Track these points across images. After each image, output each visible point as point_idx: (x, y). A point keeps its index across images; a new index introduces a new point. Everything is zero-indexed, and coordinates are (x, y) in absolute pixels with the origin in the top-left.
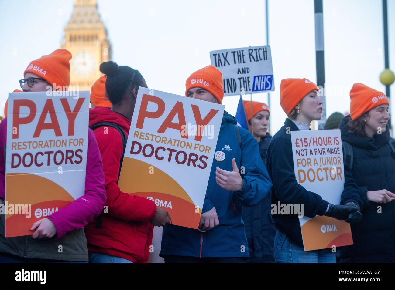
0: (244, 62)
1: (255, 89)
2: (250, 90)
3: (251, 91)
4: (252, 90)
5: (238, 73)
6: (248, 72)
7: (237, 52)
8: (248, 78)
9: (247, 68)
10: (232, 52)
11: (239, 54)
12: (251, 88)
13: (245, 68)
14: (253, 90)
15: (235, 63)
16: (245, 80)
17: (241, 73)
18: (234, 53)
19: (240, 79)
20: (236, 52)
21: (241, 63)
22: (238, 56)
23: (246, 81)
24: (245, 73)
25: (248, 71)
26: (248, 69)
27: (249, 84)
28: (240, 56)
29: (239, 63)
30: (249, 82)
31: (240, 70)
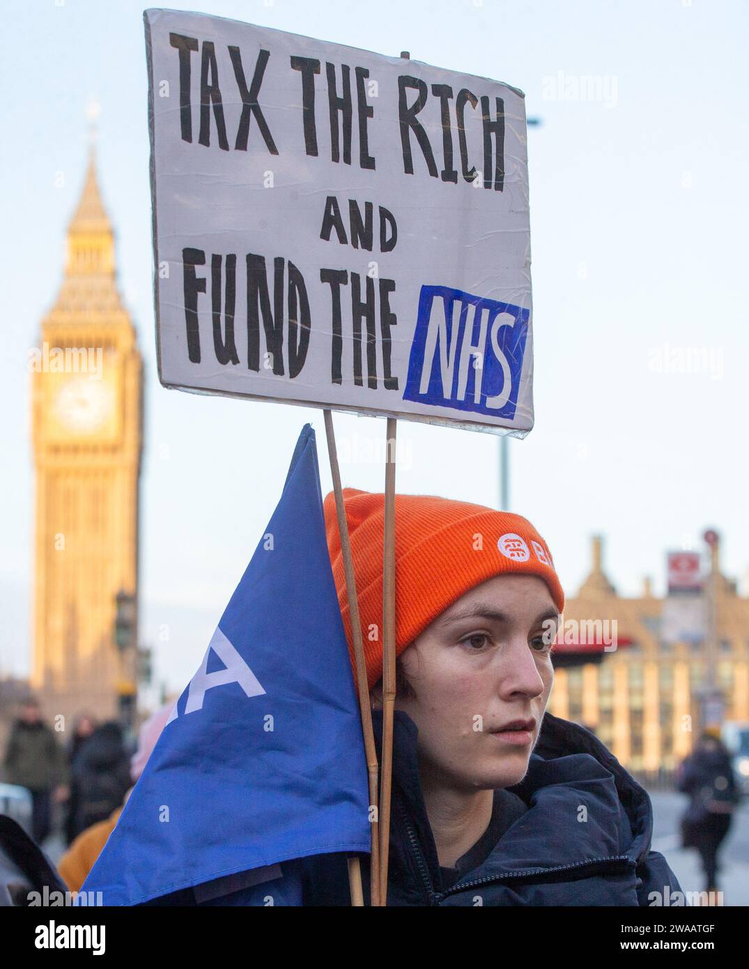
0: (368, 163)
1: (424, 389)
2: (391, 384)
3: (395, 399)
4: (403, 384)
5: (325, 235)
6: (388, 246)
7: (330, 68)
8: (388, 286)
9: (385, 214)
10: (297, 62)
11: (340, 94)
12: (400, 370)
13: (369, 206)
14: (412, 393)
15: (312, 149)
16: (364, 300)
17: (343, 240)
18: (306, 66)
19: (333, 277)
20: (323, 68)
21: (348, 160)
22: (335, 104)
23: (368, 310)
24: (368, 245)
25: (389, 236)
26: (388, 222)
27: (386, 333)
28: (345, 104)
29: (335, 158)
30: (389, 319)
31: (337, 211)
